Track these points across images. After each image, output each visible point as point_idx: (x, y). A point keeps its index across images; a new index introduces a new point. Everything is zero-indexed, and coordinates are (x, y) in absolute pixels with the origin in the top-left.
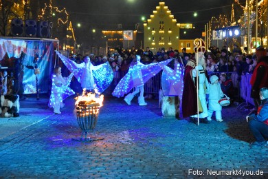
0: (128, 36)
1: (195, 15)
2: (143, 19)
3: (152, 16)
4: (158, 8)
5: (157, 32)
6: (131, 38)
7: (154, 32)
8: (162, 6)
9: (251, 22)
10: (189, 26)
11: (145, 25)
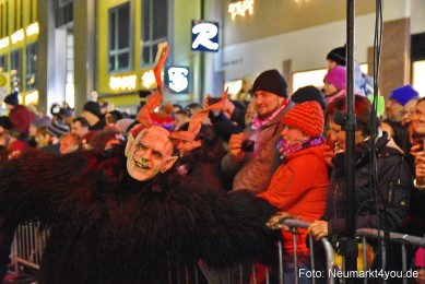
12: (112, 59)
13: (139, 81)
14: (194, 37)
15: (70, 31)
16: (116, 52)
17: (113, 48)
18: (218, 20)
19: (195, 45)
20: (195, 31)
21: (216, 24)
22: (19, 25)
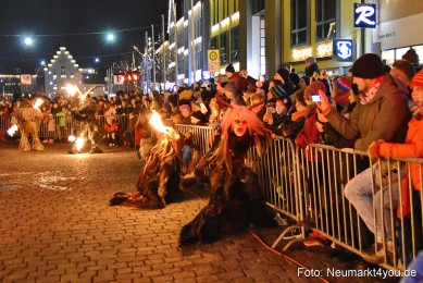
0: (26, 80)
1: (97, 60)
2: (43, 63)
3: (53, 61)
4: (58, 53)
5: (59, 76)
6: (29, 82)
7: (55, 77)
8: (63, 51)
9: (150, 68)
10: (91, 71)
11: (46, 69)
12: (293, 36)
13: (315, 51)
14: (357, 16)
15: (262, 17)
16: (296, 31)
17: (293, 27)
18: (375, 3)
19: (357, 23)
20: (358, 11)
21: (374, 6)
22: (227, 14)
